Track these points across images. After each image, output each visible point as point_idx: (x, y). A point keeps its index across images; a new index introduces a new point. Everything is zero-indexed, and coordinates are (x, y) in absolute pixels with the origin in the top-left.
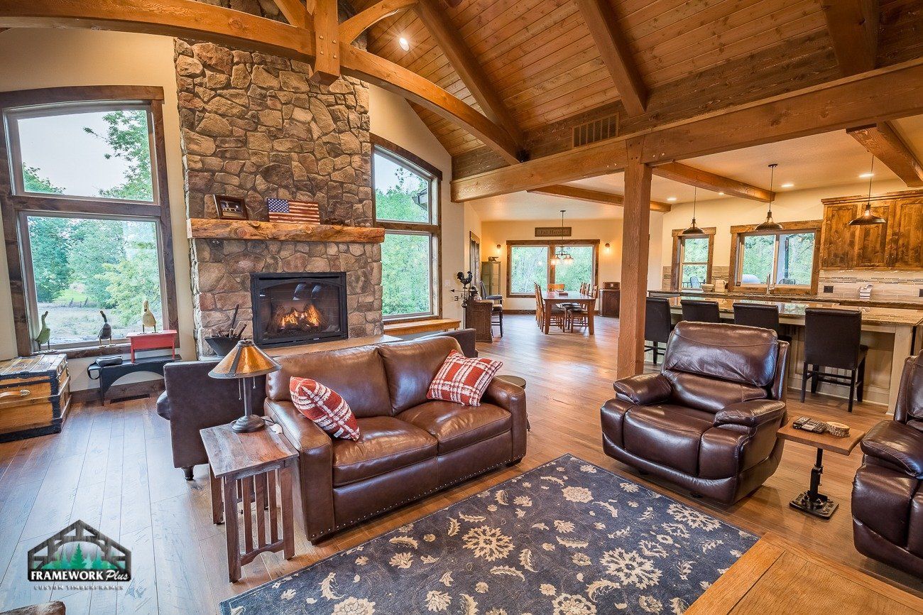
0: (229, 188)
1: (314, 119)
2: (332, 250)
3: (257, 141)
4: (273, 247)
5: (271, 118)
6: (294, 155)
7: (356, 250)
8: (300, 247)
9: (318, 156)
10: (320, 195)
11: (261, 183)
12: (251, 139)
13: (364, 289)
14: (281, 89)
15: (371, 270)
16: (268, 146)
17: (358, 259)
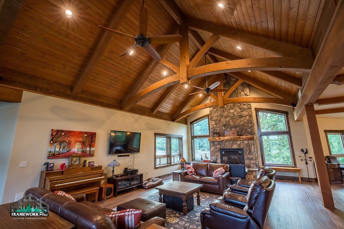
0: (217, 130)
1: (235, 111)
2: (239, 142)
3: (223, 120)
4: (224, 142)
5: (225, 114)
6: (231, 120)
7: (246, 142)
8: (230, 142)
9: (236, 119)
10: (237, 128)
11: (224, 128)
12: (221, 119)
13: (249, 153)
14: (227, 107)
15: (251, 148)
16: (225, 120)
17: (246, 145)
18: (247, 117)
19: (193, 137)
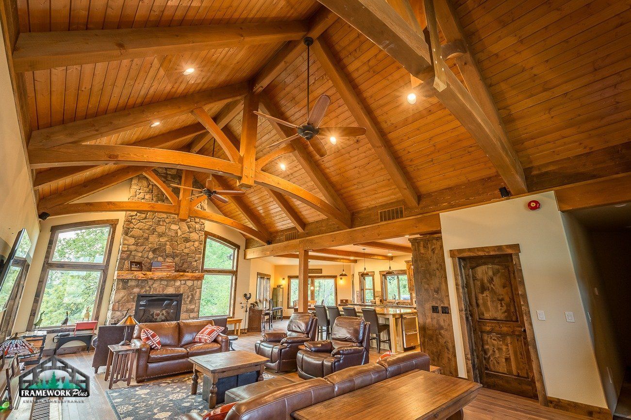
0: (136, 257)
1: (179, 228)
2: (178, 283)
3: (153, 239)
4: (150, 283)
5: (161, 229)
6: (168, 243)
7: (190, 283)
8: (163, 282)
9: (179, 242)
10: (177, 259)
11: (151, 255)
12: (150, 238)
13: (190, 302)
14: (167, 218)
15: (196, 292)
16: (157, 240)
17: (190, 287)
18: (197, 244)
19: (48, 265)
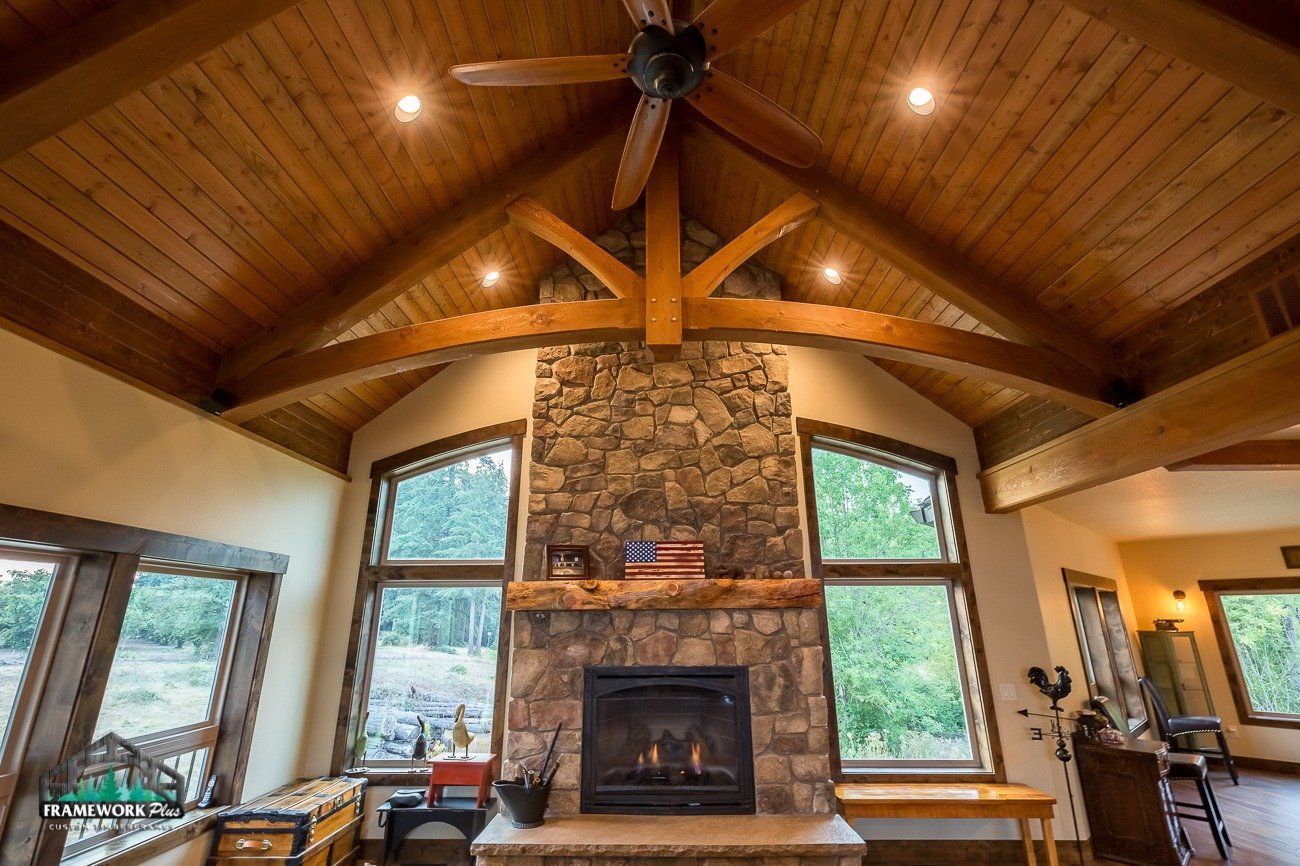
0: (576, 532)
1: (699, 417)
2: (721, 624)
3: (620, 463)
4: (621, 622)
5: (639, 427)
6: (670, 473)
7: (766, 622)
8: (664, 620)
9: (706, 468)
10: (707, 528)
11: (619, 521)
12: (611, 461)
13: (785, 703)
14: (654, 387)
15: (800, 661)
16: (633, 465)
17: (770, 641)
